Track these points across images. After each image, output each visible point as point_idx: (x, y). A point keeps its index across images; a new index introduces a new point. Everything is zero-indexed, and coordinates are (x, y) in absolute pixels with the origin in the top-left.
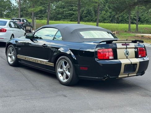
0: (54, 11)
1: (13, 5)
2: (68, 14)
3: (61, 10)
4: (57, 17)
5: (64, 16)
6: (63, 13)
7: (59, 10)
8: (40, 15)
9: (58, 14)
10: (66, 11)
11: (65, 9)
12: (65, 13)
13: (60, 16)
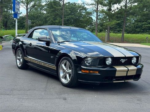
0: (133, 25)
1: (94, 21)
2: (147, 27)
3: (140, 24)
4: (136, 31)
5: (143, 30)
6: (142, 27)
7: (138, 24)
8: (119, 29)
9: (137, 28)
10: (145, 24)
11: (143, 23)
12: (144, 27)
13: (138, 30)
